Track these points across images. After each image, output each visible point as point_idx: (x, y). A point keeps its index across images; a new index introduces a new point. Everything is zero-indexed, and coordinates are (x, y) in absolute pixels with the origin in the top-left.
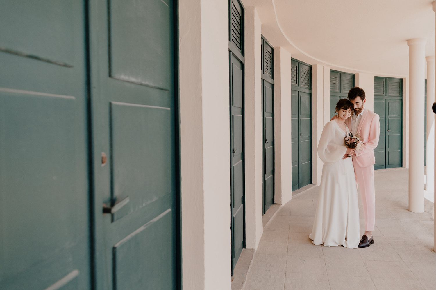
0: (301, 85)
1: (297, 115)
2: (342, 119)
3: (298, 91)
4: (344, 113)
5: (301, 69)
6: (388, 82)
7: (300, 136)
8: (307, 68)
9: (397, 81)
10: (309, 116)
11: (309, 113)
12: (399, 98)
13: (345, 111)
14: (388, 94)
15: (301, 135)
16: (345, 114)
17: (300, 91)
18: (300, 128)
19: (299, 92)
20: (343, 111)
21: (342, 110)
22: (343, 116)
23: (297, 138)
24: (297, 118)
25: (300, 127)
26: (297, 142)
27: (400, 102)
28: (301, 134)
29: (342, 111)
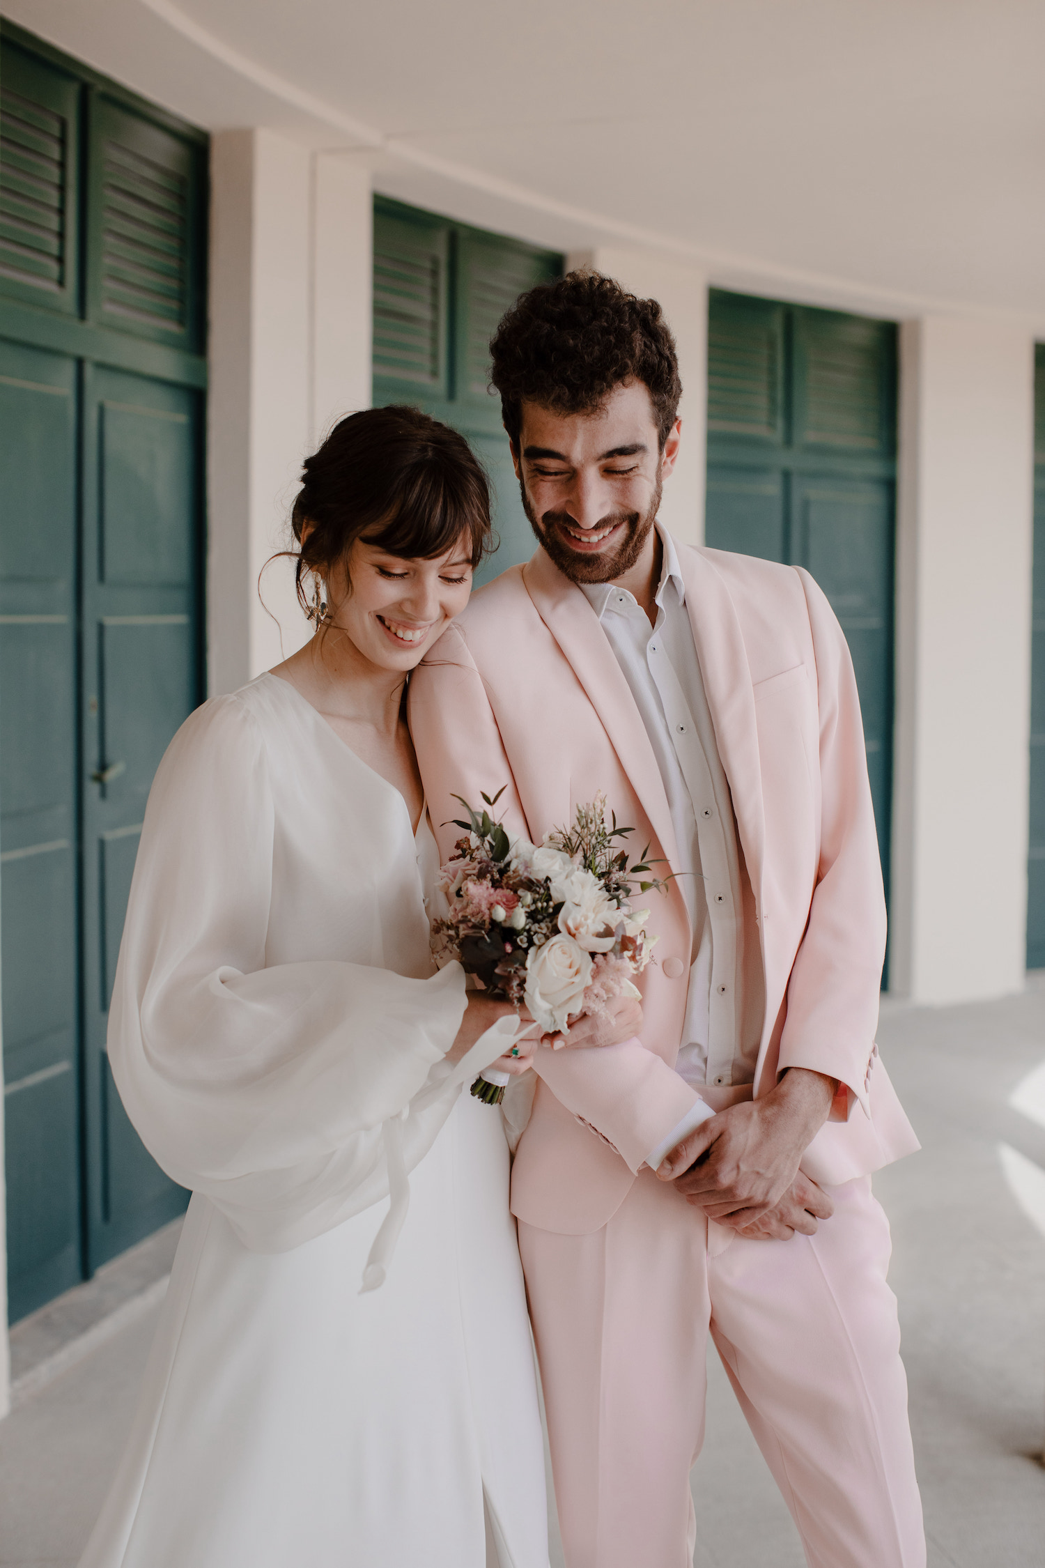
0: (103, 308)
1: (64, 587)
2: (366, 665)
3: (80, 363)
4: (389, 592)
5: (107, 154)
6: (802, 336)
7: (92, 789)
8: (162, 149)
9: (860, 336)
10: (182, 598)
11: (176, 566)
12: (875, 468)
13: (399, 565)
14: (808, 435)
15: (110, 775)
16: (399, 606)
17: (93, 354)
18: (91, 716)
19: (89, 371)
20: (384, 572)
21: (365, 559)
22: (369, 623)
23: (64, 812)
24: (63, 619)
25: (91, 697)
26: (65, 843)
27: (872, 498)
28: (103, 766)
29: (372, 571)
